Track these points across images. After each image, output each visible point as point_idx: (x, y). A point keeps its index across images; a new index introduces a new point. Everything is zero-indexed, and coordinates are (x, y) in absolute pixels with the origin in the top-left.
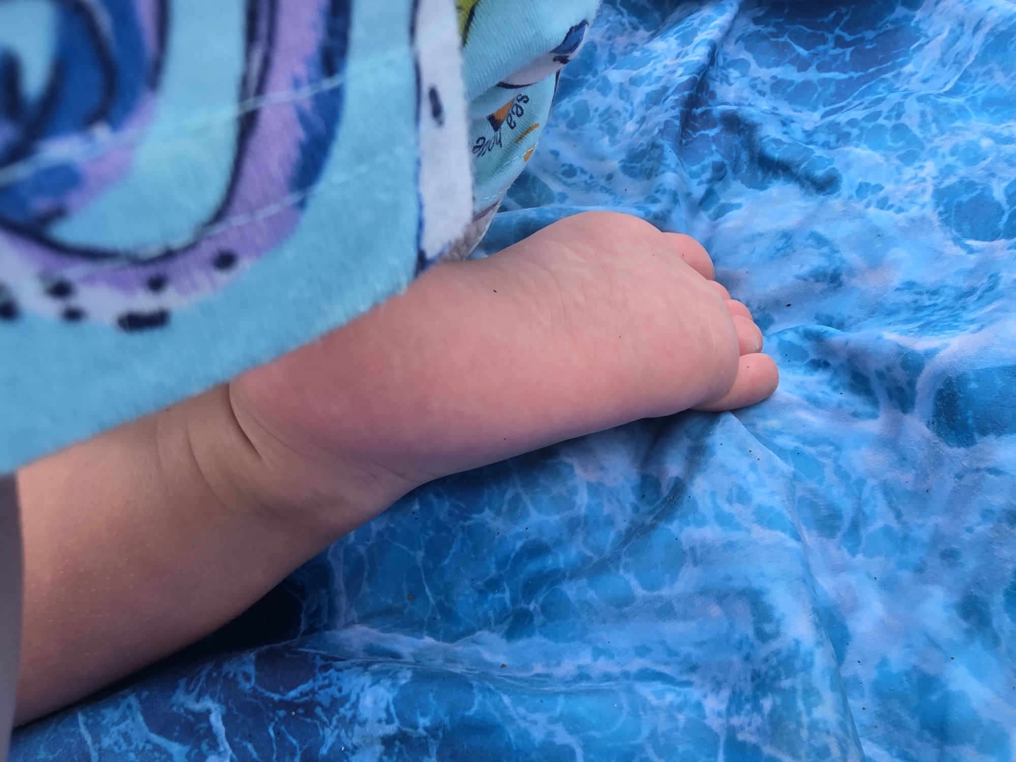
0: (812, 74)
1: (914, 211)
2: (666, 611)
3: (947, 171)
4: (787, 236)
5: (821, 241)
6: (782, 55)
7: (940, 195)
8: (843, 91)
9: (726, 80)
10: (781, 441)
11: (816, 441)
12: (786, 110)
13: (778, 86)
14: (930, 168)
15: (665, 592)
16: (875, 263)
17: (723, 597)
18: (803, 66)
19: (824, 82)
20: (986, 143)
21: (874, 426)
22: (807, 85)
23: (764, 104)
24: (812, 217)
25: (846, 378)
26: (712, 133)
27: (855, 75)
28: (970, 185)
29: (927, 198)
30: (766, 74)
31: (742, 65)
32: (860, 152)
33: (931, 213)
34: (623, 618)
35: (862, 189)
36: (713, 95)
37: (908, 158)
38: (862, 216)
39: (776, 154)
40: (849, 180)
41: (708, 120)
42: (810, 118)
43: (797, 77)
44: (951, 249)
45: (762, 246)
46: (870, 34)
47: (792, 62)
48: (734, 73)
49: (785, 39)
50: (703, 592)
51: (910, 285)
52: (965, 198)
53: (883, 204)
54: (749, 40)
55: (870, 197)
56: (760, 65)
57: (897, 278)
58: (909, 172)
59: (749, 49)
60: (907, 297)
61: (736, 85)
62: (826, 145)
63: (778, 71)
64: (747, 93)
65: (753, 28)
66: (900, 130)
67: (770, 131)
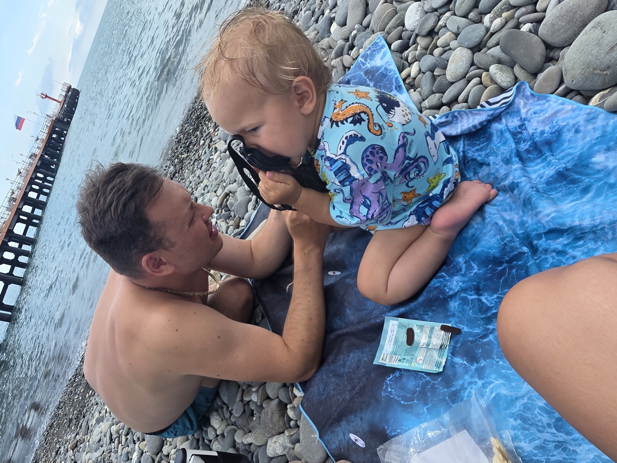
0: (481, 145)
1: (500, 164)
2: (490, 231)
3: (501, 157)
4: (488, 174)
5: (492, 174)
6: (475, 145)
7: (502, 161)
8: (487, 145)
9: (468, 153)
10: (497, 204)
11: (502, 201)
12: (480, 153)
13: (477, 150)
14: (500, 157)
15: (488, 229)
16: (499, 174)
17: (493, 225)
18: (479, 145)
19: (484, 146)
20: (504, 151)
21: (508, 195)
22: (482, 148)
23: (477, 154)
24: (489, 171)
25: (503, 191)
26: (470, 163)
27: (488, 142)
28: (505, 158)
29: (501, 162)
30: (474, 149)
31: (469, 149)
32: (491, 158)
33: (502, 164)
34: (486, 235)
35: (494, 163)
36: (468, 157)
37: (497, 156)
38: (495, 168)
39: (480, 162)
40: (491, 163)
41: (469, 162)
42: (483, 153)
43: (479, 147)
44: (507, 167)
45: (486, 177)
46: (487, 135)
47: (477, 145)
48: (469, 151)
49: (474, 142)
50: (491, 226)
51: (504, 175)
52: (505, 159)
53: (497, 165)
54: (469, 145)
55: (495, 164)
56: (473, 148)
57: (503, 174)
58: (498, 158)
59: (469, 146)
60: (505, 176)
61: (471, 153)
62: (487, 158)
63: (476, 148)
64: (473, 153)
65: (468, 142)
66: (494, 152)
67: (479, 158)
